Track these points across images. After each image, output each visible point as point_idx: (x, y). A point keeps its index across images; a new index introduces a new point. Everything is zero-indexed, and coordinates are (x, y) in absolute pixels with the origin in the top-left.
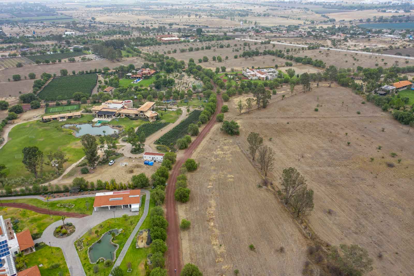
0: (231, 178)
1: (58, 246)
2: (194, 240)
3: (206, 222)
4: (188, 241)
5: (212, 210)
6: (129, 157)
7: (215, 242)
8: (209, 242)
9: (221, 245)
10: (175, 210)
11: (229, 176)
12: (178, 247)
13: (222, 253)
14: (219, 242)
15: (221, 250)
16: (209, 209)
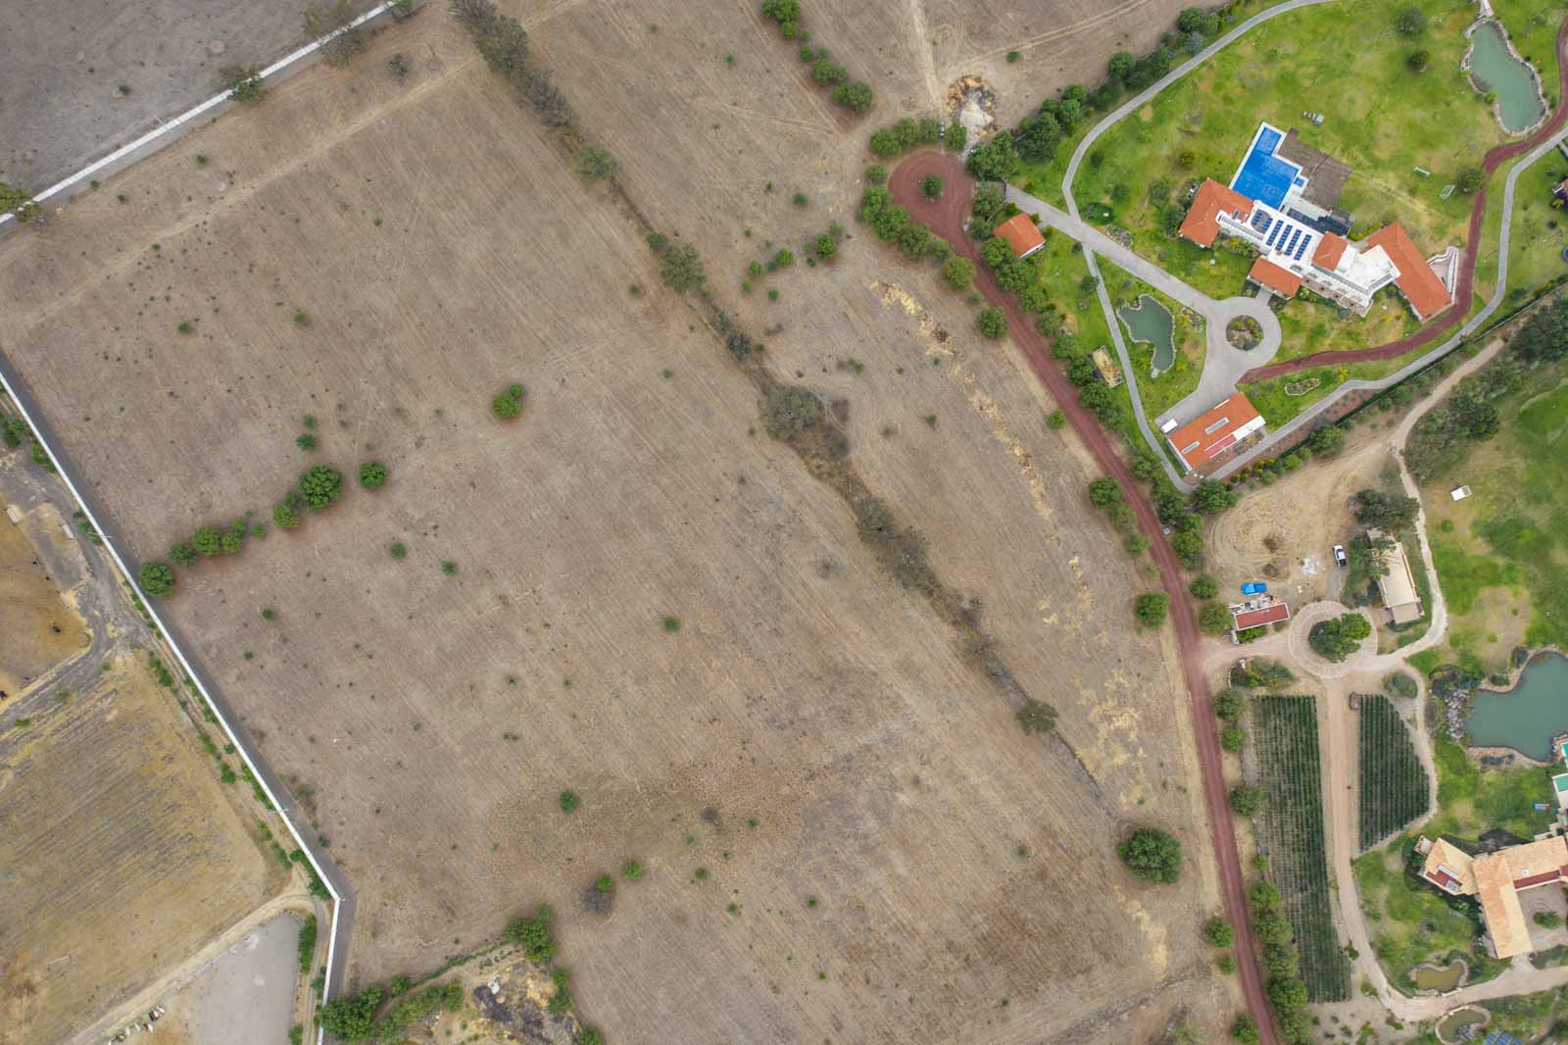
0: (1047, 613)
1: (1223, 302)
2: (1028, 402)
3: (1029, 450)
5: (1035, 488)
6: (1323, 602)
7: (992, 412)
8: (1004, 408)
9: (981, 408)
10: (1098, 459)
11: (1053, 619)
12: (1043, 377)
13: (973, 393)
14: (988, 414)
15: (976, 399)
16: (1041, 488)
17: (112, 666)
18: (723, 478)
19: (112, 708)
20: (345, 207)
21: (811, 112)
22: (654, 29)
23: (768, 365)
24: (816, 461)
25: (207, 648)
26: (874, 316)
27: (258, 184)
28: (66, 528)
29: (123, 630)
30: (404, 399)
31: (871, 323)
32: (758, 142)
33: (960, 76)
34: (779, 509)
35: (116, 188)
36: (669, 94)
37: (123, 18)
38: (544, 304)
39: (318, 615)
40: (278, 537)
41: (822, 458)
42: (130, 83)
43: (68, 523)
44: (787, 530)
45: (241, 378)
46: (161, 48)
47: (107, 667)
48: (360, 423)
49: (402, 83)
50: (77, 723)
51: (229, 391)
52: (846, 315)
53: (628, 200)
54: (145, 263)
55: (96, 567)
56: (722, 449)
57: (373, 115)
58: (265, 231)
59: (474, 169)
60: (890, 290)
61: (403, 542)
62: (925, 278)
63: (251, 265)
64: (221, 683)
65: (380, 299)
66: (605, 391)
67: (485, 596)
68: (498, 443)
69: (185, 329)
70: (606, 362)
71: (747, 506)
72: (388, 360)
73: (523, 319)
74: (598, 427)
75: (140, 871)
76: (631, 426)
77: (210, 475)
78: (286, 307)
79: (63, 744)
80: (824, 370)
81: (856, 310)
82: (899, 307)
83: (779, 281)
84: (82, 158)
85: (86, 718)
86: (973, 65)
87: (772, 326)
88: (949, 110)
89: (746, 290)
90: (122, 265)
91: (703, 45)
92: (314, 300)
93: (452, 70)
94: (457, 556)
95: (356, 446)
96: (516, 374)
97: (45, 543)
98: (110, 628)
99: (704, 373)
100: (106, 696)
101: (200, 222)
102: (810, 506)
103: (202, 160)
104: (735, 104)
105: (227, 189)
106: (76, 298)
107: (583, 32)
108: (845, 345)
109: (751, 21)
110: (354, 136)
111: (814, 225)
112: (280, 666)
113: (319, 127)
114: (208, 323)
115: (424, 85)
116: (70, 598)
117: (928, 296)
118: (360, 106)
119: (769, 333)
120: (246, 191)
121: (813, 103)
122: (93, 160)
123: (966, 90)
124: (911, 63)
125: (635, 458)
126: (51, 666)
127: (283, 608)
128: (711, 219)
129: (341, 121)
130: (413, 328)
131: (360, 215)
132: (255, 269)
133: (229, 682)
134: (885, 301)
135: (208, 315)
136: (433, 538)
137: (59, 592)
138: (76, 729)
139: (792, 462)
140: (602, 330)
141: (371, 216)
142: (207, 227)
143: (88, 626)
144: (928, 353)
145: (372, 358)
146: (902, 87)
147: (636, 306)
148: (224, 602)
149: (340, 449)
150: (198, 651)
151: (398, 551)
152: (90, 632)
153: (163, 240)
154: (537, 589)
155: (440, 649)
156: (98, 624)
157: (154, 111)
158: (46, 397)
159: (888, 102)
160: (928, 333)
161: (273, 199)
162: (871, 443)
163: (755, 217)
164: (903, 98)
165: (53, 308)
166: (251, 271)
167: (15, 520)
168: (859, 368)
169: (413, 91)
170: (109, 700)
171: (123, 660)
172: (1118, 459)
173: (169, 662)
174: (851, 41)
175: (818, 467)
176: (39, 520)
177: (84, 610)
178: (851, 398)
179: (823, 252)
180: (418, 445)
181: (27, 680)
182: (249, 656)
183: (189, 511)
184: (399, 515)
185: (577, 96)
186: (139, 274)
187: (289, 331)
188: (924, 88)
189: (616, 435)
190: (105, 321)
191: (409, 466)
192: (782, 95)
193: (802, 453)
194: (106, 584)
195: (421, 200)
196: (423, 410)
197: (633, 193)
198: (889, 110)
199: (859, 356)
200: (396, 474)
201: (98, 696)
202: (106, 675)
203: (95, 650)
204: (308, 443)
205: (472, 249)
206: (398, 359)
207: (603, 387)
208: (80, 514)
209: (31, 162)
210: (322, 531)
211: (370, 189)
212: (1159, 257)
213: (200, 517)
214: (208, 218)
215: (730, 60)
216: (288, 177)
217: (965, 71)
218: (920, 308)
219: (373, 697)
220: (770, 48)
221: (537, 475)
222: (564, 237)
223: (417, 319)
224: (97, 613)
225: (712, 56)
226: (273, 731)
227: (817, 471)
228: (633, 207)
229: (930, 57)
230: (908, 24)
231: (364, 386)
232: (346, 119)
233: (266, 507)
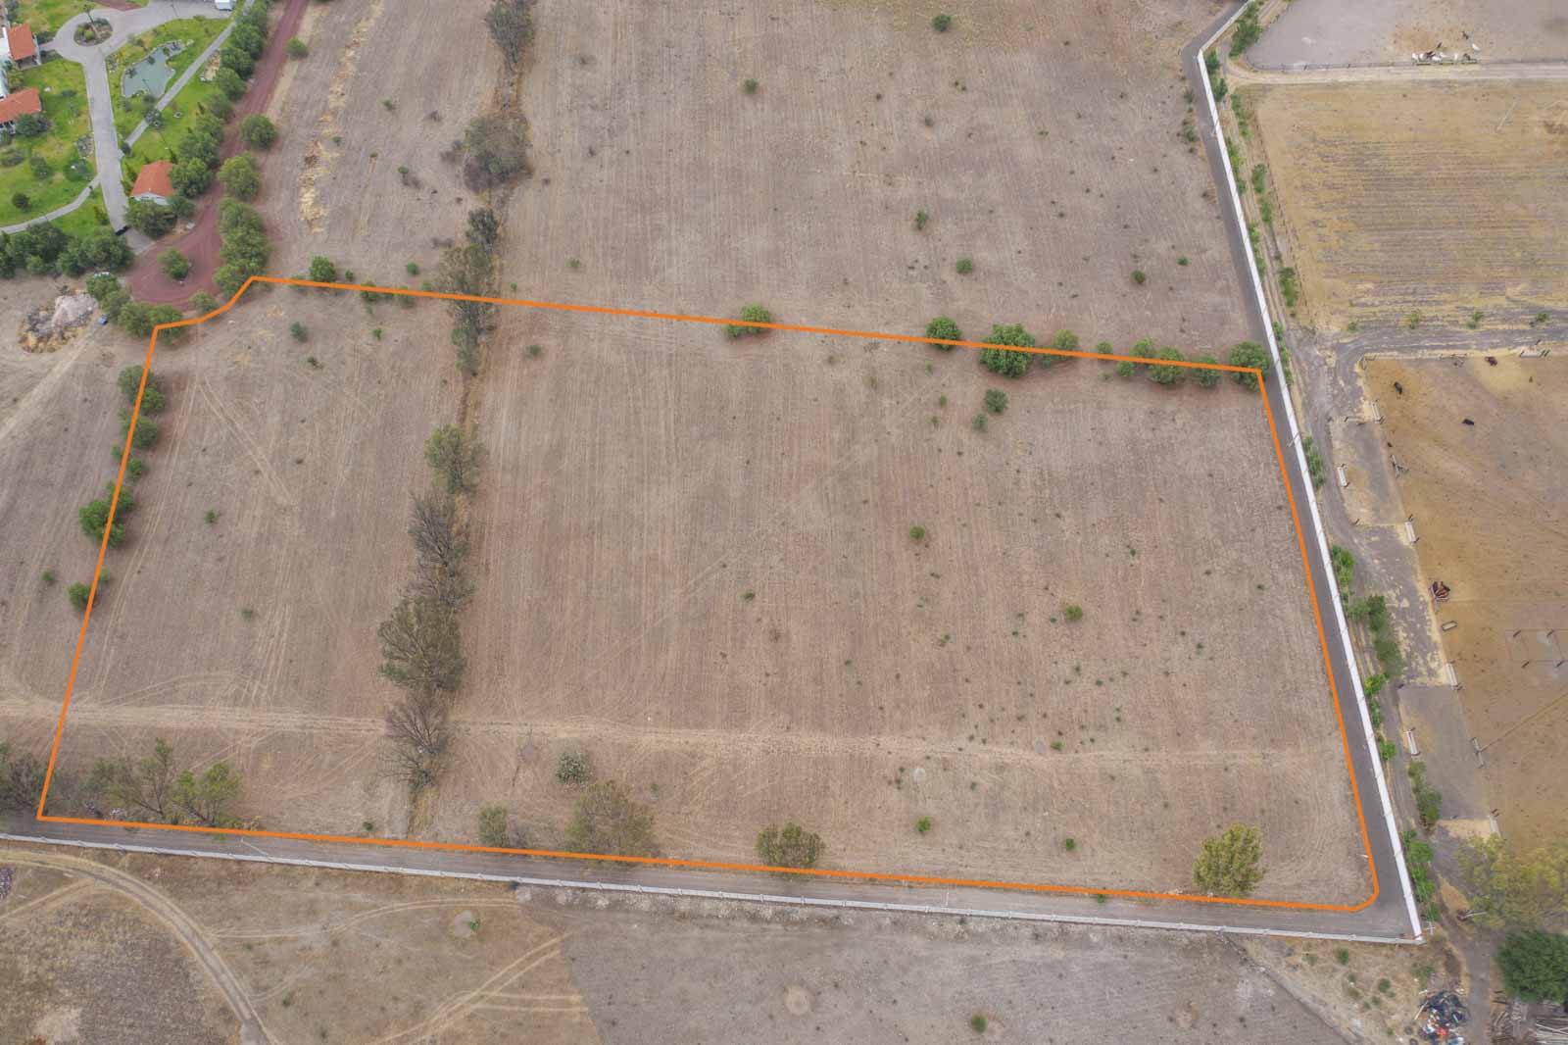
1: (78, 60)
2: (304, 79)
3: (342, 49)
4: (291, 79)
5: (365, 26)
7: (337, 88)
8: (326, 86)
9: (342, 95)
10: (300, 17)
12: (271, 87)
13: (336, 109)
14: (343, 88)
15: (338, 103)
16: (363, 23)
17: (1346, 327)
18: (606, 164)
19: (1364, 292)
20: (776, 636)
21: (198, 413)
22: (249, 614)
24: (516, 132)
25: (1226, 290)
26: (347, 207)
27: (867, 745)
28: (1343, 482)
29: (1317, 352)
30: (858, 394)
31: (355, 204)
32: (277, 418)
33: (34, 354)
34: (582, 119)
35: (1069, 872)
36: (309, 529)
38: (635, 399)
39: (1086, 259)
40: (1088, 346)
41: (508, 130)
42: (964, 1030)
43: (1338, 487)
44: (589, 102)
45: (1035, 521)
47: (1353, 328)
48: (925, 397)
49: (588, 757)
50: (1410, 298)
51: (1058, 516)
52: (369, 221)
54: (1085, 736)
55: (1320, 425)
56: (586, 185)
57: (655, 739)
58: (898, 676)
59: (589, 587)
60: (310, 218)
61: (954, 273)
62: (271, 209)
63: (943, 644)
64: (1227, 254)
65: (810, 511)
66: (646, 290)
67: (905, 191)
68: (790, 304)
71: (606, 135)
72: (849, 442)
73: (671, 398)
74: (681, 264)
75: (1392, 158)
76: (650, 247)
77: (1133, 442)
78: (928, 567)
79: (1435, 289)
80: (435, 192)
81: (356, 221)
82: (319, 202)
83: (394, 283)
85: (1397, 298)
86: (10, 357)
87: (441, 249)
88: (80, 330)
90: (1115, 753)
91: (221, 558)
92: (890, 556)
93: (514, 731)
94: (906, 232)
95: (944, 380)
96: (722, 351)
97: (1377, 483)
98: (1332, 362)
99: (542, 250)
100: (1364, 305)
101: (976, 744)
102: (554, 108)
103: (924, 827)
104: (257, 472)
105: (914, 765)
106: (1207, 751)
107: (324, 670)
108: (398, 199)
109: (146, 549)
110: (699, 726)
111: (313, 310)
112: (1154, 239)
113: (736, 769)
114: (1040, 606)
115: (563, 736)
116: (1369, 411)
117: (285, 194)
118: (663, 762)
119: (450, 245)
120: (890, 746)
123: (44, 338)
124: (57, 398)
125: (669, 221)
126: (1421, 361)
127: (1122, 285)
128: (399, 376)
129: (702, 758)
130: (795, 458)
131: (765, 621)
132: (940, 635)
133: (1217, 250)
134: (324, 212)
135: (1035, 618)
136: (921, 260)
137: (1381, 421)
138: (1413, 294)
139: (536, 144)
140: (601, 339)
141: (754, 610)
142: (973, 731)
143: (1358, 376)
144: (336, 155)
145: (864, 454)
146: (93, 379)
147: (549, 342)
148: (1184, 320)
149: (964, 384)
150: (1238, 293)
151: (965, 268)
152: (1357, 369)
153: (1042, 752)
154: (850, 173)
155: (979, 176)
156: (1345, 373)
158: (1306, 642)
160: (319, 169)
161: (861, 717)
163: (356, 350)
164: (103, 369)
165: (1247, 756)
166: (947, 637)
167: (1409, 527)
168: (405, 174)
170: (1363, 300)
171: (1332, 327)
172: (286, 10)
173: (1276, 299)
174: (80, 457)
176: (1376, 510)
177: (1357, 393)
178: (436, 157)
179: (327, 275)
180: (875, 345)
181: (1456, 362)
182: (1183, 262)
183: (1179, 421)
184: (942, 296)
186: (1102, 727)
188: (76, 367)
189: (671, 248)
190: (1179, 694)
191: (898, 331)
192: (204, 450)
194: (1316, 401)
195: (679, 591)
196: (848, 374)
198: (128, 356)
199: (394, 182)
201: (1373, 309)
202: (1356, 322)
203: (1360, 349)
204: (996, 405)
205: (666, 499)
206: (837, 436)
207: (646, 293)
208: (1317, 485)
209: (1189, 1008)
211: (729, 644)
212: (79, 115)
214: (963, 742)
215: (212, 521)
216: (820, 725)
217: (24, 357)
218: (303, 190)
219: (1072, 173)
220: (162, 507)
221: (775, 256)
222: (557, 452)
223: (785, 464)
224: (1341, 382)
225: (225, 540)
226: (1192, 194)
229: (35, 391)
230: (13, 437)
231: (895, 431)
232: (694, 756)
233: (1084, 379)
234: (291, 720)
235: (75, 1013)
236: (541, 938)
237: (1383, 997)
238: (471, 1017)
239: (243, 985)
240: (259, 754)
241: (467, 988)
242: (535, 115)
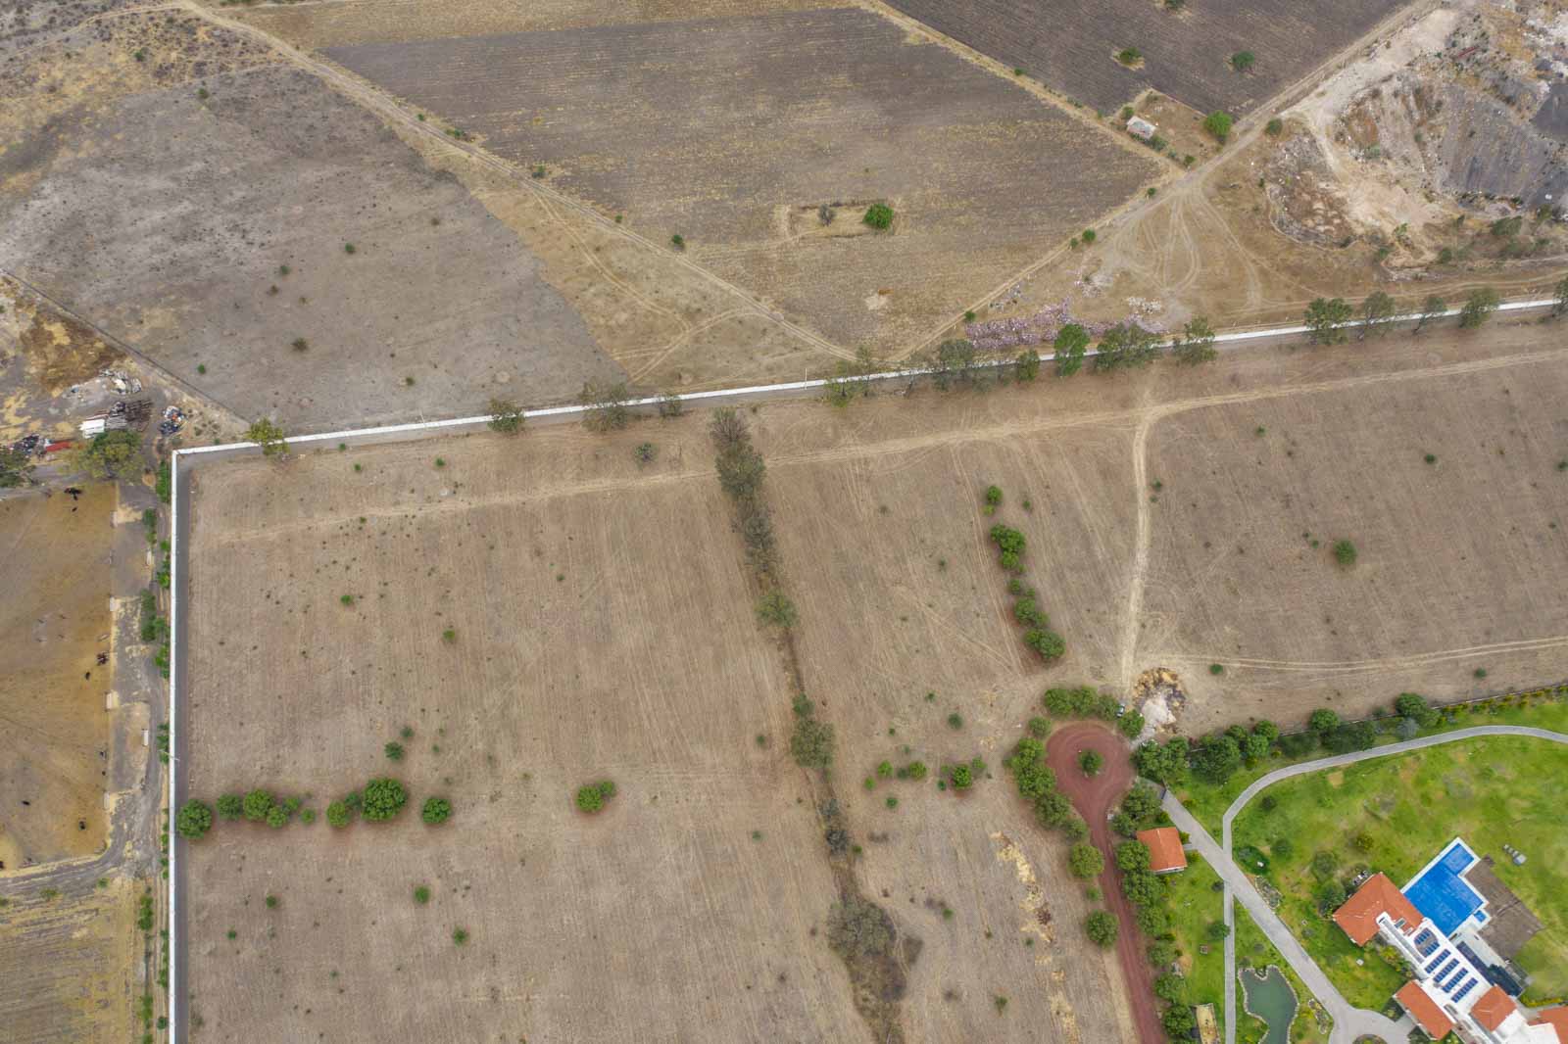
1: (1358, 1011)
2: (1110, 1027)
4: (1122, 1026)
7: (1068, 1022)
8: (1082, 1023)
9: (1058, 1013)
12: (1135, 1008)
13: (1055, 992)
14: (1062, 1022)
15: (1057, 1000)
17: (109, 885)
18: (765, 966)
19: (83, 926)
20: (539, 553)
21: (1000, 643)
22: (884, 510)
23: (858, 869)
24: (865, 992)
25: (200, 908)
26: (984, 866)
27: (476, 503)
28: (146, 734)
29: (138, 854)
30: (503, 749)
31: (978, 871)
32: (938, 650)
33: (1157, 666)
34: (806, 1027)
35: (359, 457)
36: (872, 572)
37: (440, 325)
38: (673, 716)
39: (316, 924)
40: (322, 830)
41: (872, 992)
42: (417, 378)
43: (151, 730)
45: (370, 666)
46: (457, 360)
47: (103, 883)
48: (451, 754)
49: (641, 468)
50: (46, 926)
51: (353, 673)
52: (956, 854)
53: (792, 652)
54: (346, 530)
55: (151, 781)
56: (777, 936)
57: (603, 484)
58: (460, 545)
59: (667, 567)
60: (1010, 847)
61: (431, 888)
62: (1050, 850)
63: (432, 569)
64: (192, 950)
65: (528, 646)
66: (690, 824)
67: (479, 982)
68: (563, 829)
69: (347, 601)
70: (703, 797)
71: (776, 1007)
72: (506, 706)
73: (646, 723)
74: (667, 859)
76: (698, 871)
77: (295, 743)
78: (443, 620)
79: (23, 940)
80: (912, 900)
81: (968, 852)
82: (1013, 866)
83: (904, 791)
84: (345, 422)
85: (57, 925)
86: (1175, 661)
87: (878, 832)
88: (1135, 694)
89: (868, 786)
90: (326, 523)
91: (922, 541)
92: (470, 623)
93: (689, 474)
94: (474, 927)
95: (437, 774)
96: (615, 771)
97: (121, 739)
98: (128, 846)
99: (793, 850)
100: (86, 912)
101: (410, 513)
102: (839, 1038)
103: (440, 463)
104: (930, 606)
105: (447, 497)
106: (272, 535)
107: (820, 487)
108: (942, 884)
109: (976, 538)
110: (578, 496)
111: (960, 750)
112: (254, 960)
113: (552, 476)
114: (369, 605)
115: (660, 476)
116: (111, 801)
117: (1046, 869)
118: (596, 473)
119: (872, 838)
120: (462, 504)
121: (1004, 633)
122: (353, 427)
123: (1159, 682)
124: (1114, 633)
125: (689, 906)
126: (57, 858)
127: (289, 902)
128: (862, 703)
129: (573, 478)
130: (543, 686)
131: (548, 565)
132: (434, 575)
133: (200, 953)
134: (1000, 856)
135: (373, 597)
136: (460, 897)
137: (105, 791)
138: (42, 931)
139: (839, 980)
140: (714, 766)
141: (557, 569)
142: (414, 521)
143: (111, 835)
144: (1024, 929)
145: (493, 699)
146: (1096, 654)
147: (756, 756)
148: (240, 869)
149: (421, 771)
150: (191, 908)
151: (422, 896)
152: (109, 842)
153: (372, 516)
154: (531, 997)
155: (410, 1017)
156: (121, 836)
157: (424, 406)
158: (199, 608)
159: (1078, 664)
160: (1030, 908)
161: (482, 519)
162: (929, 998)
163: (905, 719)
164: (1094, 665)
165: (250, 535)
166: (430, 574)
167: (109, 705)
168: (947, 914)
169: (645, 478)
170: (87, 917)
171: (122, 883)
173: (159, 906)
174: (1064, 592)
175: (865, 1000)
176: (129, 716)
177: (116, 819)
178: (928, 943)
179: (958, 780)
180: (493, 799)
181: (29, 861)
182: (233, 935)
183: (258, 768)
184: (441, 861)
185: (788, 542)
186: (337, 536)
187: (433, 642)
188: (1118, 663)
189: (680, 874)
190: (285, 565)
191: (475, 817)
192: (978, 615)
193: (855, 977)
194: (149, 804)
195: (608, 574)
196: (512, 767)
197: (800, 647)
198: (1076, 671)
199: (953, 902)
200: (459, 818)
201: (79, 908)
202: (98, 891)
203: (103, 862)
204: (395, 752)
205: (630, 637)
206: (515, 710)
207: (690, 821)
208: (166, 728)
209: (302, 407)
210: (364, 841)
211: (568, 546)
212: (1303, 933)
213: (264, 778)
214: (419, 513)
215: (942, 564)
216: (506, 508)
217: (1164, 663)
218: (1033, 878)
219: (322, 1035)
220: (983, 569)
221: (588, 881)
222: (719, 660)
223: (550, 679)
224: (126, 827)
225: (927, 554)
226: (211, 1026)
227: (861, 1003)
228: (795, 661)
229: (1134, 636)
230: (1124, 597)
231: (472, 722)
232: (579, 479)
233: (326, 796)
234: (826, 456)
235: (871, 308)
236: (642, 379)
237: (200, 427)
238: (669, 342)
239: (791, 334)
240: (837, 436)
241: (675, 353)
242: (855, 1023)
